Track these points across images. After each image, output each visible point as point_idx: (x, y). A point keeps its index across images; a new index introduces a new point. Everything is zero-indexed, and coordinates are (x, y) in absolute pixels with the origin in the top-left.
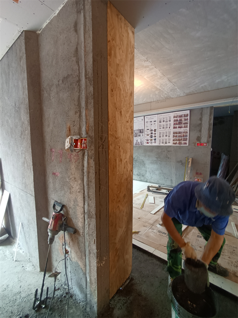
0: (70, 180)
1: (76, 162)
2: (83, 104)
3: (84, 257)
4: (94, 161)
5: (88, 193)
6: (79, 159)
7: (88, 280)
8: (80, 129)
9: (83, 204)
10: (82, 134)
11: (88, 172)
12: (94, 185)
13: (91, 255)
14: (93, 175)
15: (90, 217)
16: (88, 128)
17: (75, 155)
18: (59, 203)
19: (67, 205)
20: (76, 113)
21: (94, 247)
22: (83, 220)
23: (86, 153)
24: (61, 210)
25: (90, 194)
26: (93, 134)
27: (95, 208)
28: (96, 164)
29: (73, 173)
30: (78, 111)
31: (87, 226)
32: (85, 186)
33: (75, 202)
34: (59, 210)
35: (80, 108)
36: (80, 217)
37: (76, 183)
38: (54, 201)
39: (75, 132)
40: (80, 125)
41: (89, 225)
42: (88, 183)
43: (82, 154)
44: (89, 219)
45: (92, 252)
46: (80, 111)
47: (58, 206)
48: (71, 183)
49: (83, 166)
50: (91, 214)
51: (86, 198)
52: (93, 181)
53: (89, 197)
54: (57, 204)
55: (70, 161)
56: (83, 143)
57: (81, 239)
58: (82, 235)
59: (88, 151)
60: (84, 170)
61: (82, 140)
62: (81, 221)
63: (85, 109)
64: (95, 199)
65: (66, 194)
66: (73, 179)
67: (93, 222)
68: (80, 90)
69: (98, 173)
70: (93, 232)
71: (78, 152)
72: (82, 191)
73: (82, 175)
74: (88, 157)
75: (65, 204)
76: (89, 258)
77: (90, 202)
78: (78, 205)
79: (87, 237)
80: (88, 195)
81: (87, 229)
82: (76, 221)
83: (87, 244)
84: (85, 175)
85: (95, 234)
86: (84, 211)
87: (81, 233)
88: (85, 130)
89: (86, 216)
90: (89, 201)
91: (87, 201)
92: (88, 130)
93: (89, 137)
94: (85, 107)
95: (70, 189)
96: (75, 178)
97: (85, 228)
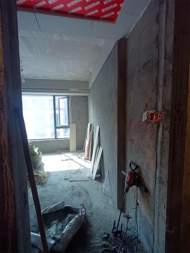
0: (145, 147)
1: (151, 132)
2: (161, 82)
3: (153, 216)
4: (169, 132)
5: (161, 161)
6: (154, 130)
7: (156, 238)
8: (156, 104)
9: (155, 169)
10: (158, 109)
11: (162, 143)
12: (168, 155)
13: (160, 217)
14: (167, 146)
15: (161, 182)
16: (164, 103)
17: (150, 126)
18: (134, 163)
19: (141, 167)
20: (153, 91)
21: (164, 212)
22: (154, 184)
23: (161, 125)
24: (135, 169)
25: (163, 162)
26: (170, 108)
27: (167, 177)
28: (171, 136)
29: (147, 142)
30: (156, 89)
31: (157, 190)
32: (158, 154)
33: (147, 166)
34: (134, 169)
35: (157, 87)
36: (151, 179)
37: (149, 150)
38: (130, 161)
39: (151, 107)
40: (156, 101)
41: (160, 190)
42: (162, 152)
43: (156, 126)
44: (160, 184)
45: (161, 215)
46: (157, 89)
47: (133, 165)
48: (145, 149)
49: (158, 136)
50: (163, 180)
51: (159, 165)
52: (167, 151)
53: (161, 165)
54: (132, 163)
55: (145, 131)
56: (158, 116)
57: (151, 198)
58: (152, 196)
59: (163, 123)
60: (158, 139)
61: (158, 113)
62: (153, 183)
63: (162, 86)
64: (168, 168)
65: (140, 157)
66: (147, 146)
67: (165, 189)
68: (158, 71)
69: (173, 145)
70: (163, 197)
71: (153, 124)
72: (155, 158)
73: (156, 144)
74: (163, 129)
75: (139, 165)
76: (158, 219)
77: (163, 169)
78: (150, 169)
79: (157, 199)
80: (161, 163)
81: (158, 192)
82: (148, 182)
83: (157, 206)
84: (158, 144)
85: (166, 200)
86: (156, 176)
87: (151, 194)
88: (162, 105)
89: (157, 181)
90: (161, 168)
91: (159, 168)
92: (165, 105)
93: (166, 110)
94: (162, 85)
95: (144, 154)
96: (149, 146)
97: (156, 191)
